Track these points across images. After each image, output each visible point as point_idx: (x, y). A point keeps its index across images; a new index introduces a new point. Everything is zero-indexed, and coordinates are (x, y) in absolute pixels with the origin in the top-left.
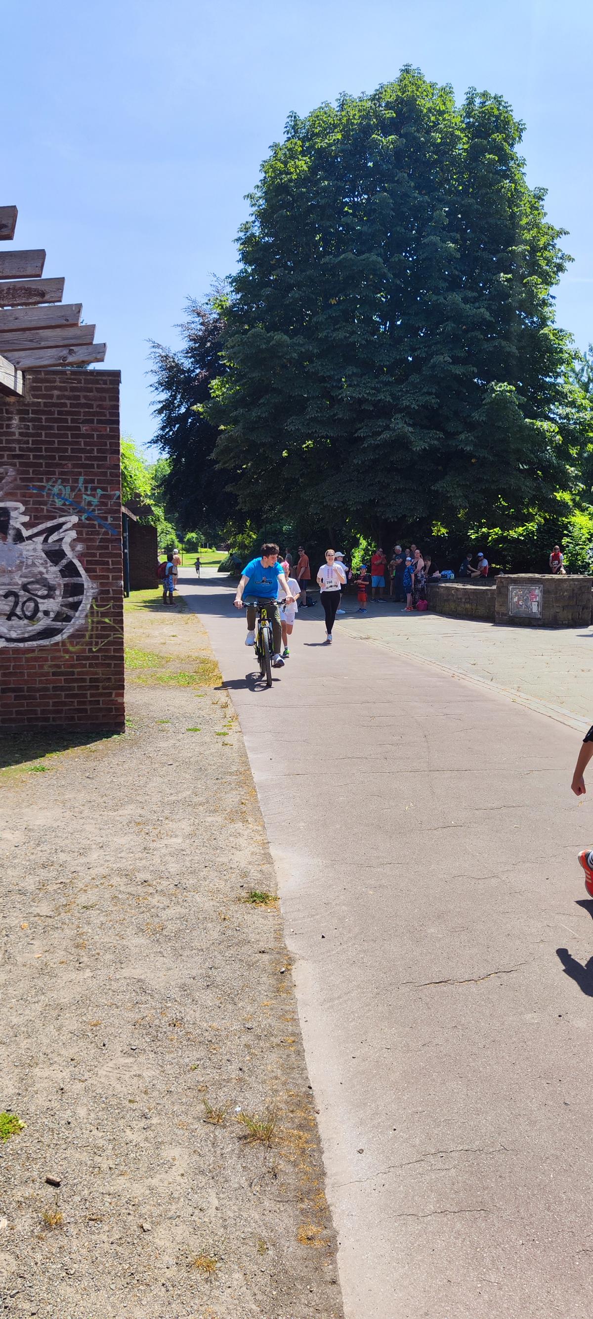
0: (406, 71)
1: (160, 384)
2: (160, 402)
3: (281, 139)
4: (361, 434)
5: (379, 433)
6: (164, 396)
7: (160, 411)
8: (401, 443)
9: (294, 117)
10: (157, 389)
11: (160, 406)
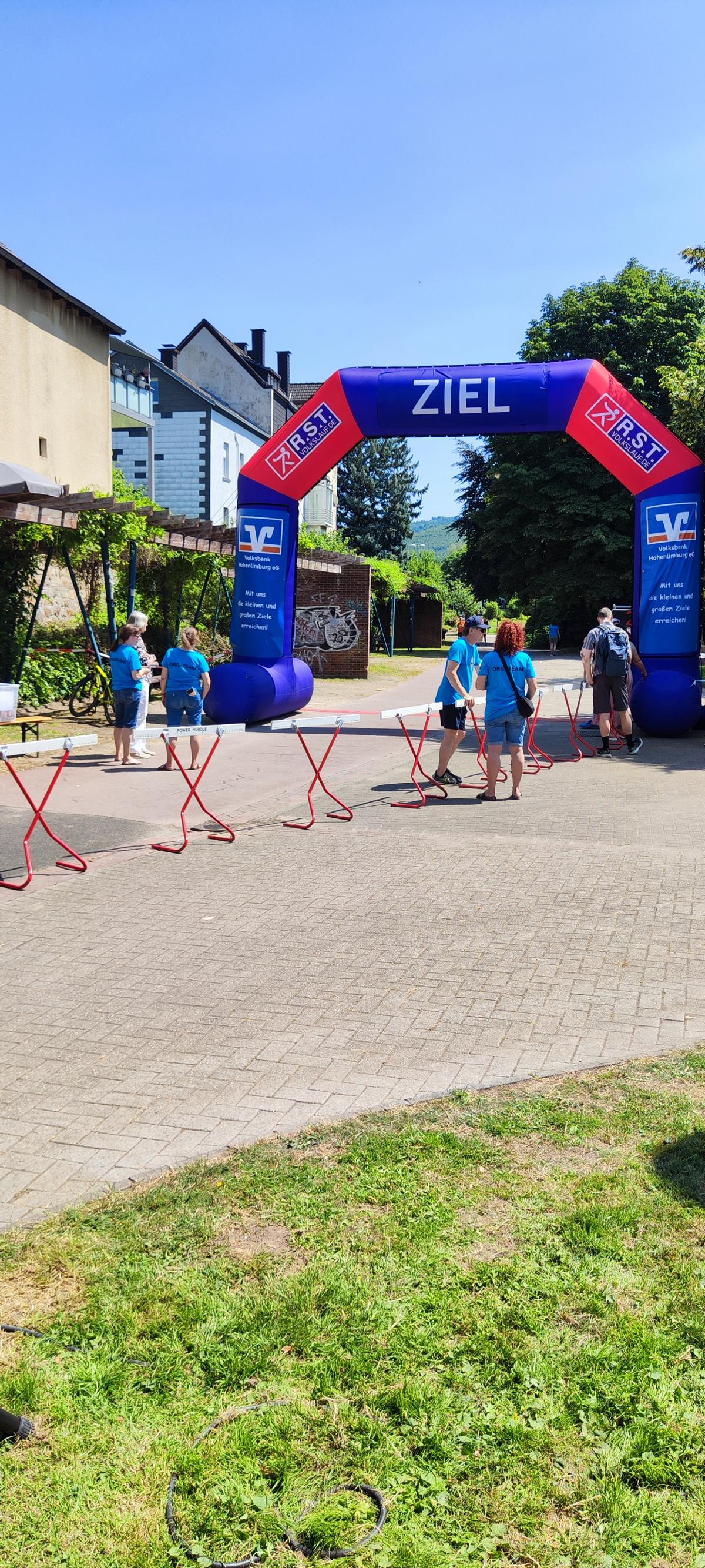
0: (631, 264)
1: (463, 475)
2: (464, 489)
3: (538, 315)
4: (573, 538)
5: (585, 538)
6: (467, 484)
7: (463, 497)
8: (599, 545)
9: (549, 298)
10: (461, 479)
11: (463, 493)
